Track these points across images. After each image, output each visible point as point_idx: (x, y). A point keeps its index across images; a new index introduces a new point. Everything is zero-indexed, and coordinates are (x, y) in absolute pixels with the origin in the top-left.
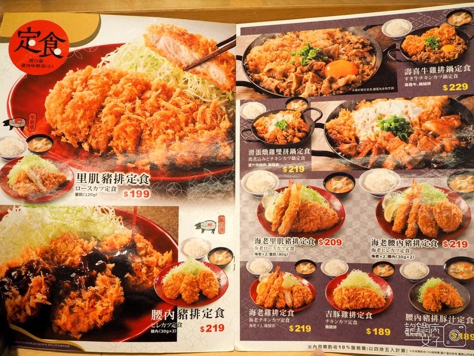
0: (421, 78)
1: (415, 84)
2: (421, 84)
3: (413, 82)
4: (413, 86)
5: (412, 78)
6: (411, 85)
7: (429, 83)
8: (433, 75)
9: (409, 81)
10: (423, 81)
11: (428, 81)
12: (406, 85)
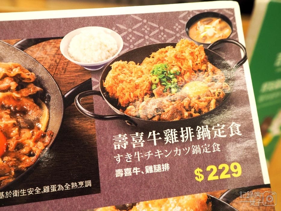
0: (149, 154)
1: (136, 170)
2: (149, 169)
3: (132, 165)
4: (134, 174)
5: (129, 156)
6: (128, 172)
7: (166, 167)
8: (171, 146)
9: (123, 165)
10: (154, 161)
11: (163, 161)
12: (119, 173)
